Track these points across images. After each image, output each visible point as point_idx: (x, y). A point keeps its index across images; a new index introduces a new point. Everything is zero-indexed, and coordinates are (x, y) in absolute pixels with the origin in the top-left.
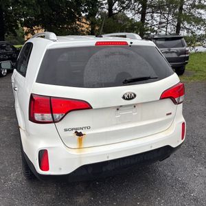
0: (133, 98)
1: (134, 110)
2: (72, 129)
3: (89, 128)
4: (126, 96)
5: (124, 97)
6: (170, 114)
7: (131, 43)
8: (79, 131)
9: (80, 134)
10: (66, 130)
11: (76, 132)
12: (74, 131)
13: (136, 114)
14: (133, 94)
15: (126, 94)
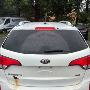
0: (47, 63)
2: (12, 75)
3: (21, 75)
4: (43, 61)
5: (41, 61)
6: (79, 75)
7: (58, 28)
8: (15, 76)
9: (16, 78)
10: (9, 74)
11: (14, 76)
12: (13, 76)
13: (52, 72)
14: (47, 61)
15: (43, 60)
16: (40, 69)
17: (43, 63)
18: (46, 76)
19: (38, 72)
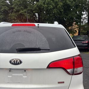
1: (25, 73)
6: (63, 82)
13: (26, 77)
14: (18, 61)
15: (13, 60)
16: (11, 73)
17: (13, 64)
18: (19, 83)
19: (9, 76)
